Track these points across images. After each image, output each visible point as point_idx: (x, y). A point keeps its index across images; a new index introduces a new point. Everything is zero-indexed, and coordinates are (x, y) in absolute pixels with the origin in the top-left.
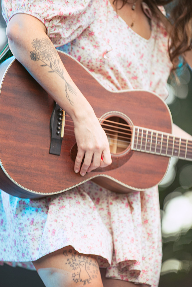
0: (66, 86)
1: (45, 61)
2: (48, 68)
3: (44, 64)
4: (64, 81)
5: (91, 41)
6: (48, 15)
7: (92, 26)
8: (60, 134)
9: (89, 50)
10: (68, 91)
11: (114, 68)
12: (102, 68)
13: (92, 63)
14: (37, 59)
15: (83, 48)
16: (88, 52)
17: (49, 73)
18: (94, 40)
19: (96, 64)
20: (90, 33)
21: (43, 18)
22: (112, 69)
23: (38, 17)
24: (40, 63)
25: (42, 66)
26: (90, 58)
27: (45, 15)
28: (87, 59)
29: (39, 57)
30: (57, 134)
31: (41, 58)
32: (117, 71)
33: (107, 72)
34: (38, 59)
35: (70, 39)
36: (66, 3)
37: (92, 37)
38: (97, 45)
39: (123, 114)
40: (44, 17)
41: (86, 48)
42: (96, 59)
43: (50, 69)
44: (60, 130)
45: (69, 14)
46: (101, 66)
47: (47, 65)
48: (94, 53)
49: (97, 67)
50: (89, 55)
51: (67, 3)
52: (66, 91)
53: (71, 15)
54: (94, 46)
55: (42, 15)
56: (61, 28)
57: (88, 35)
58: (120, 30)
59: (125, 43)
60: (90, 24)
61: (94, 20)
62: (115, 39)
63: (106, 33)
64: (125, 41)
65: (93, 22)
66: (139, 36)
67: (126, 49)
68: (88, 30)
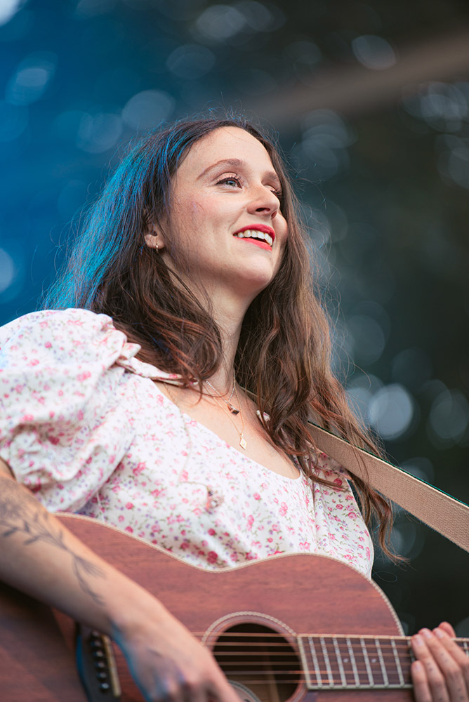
0: (74, 563)
2: (20, 537)
3: (9, 529)
5: (144, 484)
7: (133, 451)
8: (111, 689)
9: (145, 504)
11: (217, 530)
12: (188, 536)
13: (160, 531)
15: (130, 507)
16: (145, 510)
18: (150, 480)
19: (171, 529)
20: (135, 467)
22: (213, 533)
25: (7, 534)
26: (152, 522)
28: (147, 526)
30: (104, 691)
32: (227, 534)
33: (204, 543)
35: (86, 486)
36: (39, 400)
37: (142, 474)
38: (159, 488)
39: (259, 614)
41: (137, 503)
42: (168, 518)
44: (108, 680)
45: (47, 416)
46: (183, 532)
47: (15, 530)
48: (158, 508)
49: (176, 538)
50: (147, 516)
51: (42, 401)
52: (77, 574)
53: (56, 417)
54: (152, 493)
56: (45, 457)
57: (132, 474)
58: (207, 450)
59: (228, 474)
60: (127, 447)
61: (135, 436)
62: (201, 468)
63: (175, 460)
64: (225, 471)
65: (133, 440)
66: (261, 467)
67: (232, 488)
68: (129, 463)
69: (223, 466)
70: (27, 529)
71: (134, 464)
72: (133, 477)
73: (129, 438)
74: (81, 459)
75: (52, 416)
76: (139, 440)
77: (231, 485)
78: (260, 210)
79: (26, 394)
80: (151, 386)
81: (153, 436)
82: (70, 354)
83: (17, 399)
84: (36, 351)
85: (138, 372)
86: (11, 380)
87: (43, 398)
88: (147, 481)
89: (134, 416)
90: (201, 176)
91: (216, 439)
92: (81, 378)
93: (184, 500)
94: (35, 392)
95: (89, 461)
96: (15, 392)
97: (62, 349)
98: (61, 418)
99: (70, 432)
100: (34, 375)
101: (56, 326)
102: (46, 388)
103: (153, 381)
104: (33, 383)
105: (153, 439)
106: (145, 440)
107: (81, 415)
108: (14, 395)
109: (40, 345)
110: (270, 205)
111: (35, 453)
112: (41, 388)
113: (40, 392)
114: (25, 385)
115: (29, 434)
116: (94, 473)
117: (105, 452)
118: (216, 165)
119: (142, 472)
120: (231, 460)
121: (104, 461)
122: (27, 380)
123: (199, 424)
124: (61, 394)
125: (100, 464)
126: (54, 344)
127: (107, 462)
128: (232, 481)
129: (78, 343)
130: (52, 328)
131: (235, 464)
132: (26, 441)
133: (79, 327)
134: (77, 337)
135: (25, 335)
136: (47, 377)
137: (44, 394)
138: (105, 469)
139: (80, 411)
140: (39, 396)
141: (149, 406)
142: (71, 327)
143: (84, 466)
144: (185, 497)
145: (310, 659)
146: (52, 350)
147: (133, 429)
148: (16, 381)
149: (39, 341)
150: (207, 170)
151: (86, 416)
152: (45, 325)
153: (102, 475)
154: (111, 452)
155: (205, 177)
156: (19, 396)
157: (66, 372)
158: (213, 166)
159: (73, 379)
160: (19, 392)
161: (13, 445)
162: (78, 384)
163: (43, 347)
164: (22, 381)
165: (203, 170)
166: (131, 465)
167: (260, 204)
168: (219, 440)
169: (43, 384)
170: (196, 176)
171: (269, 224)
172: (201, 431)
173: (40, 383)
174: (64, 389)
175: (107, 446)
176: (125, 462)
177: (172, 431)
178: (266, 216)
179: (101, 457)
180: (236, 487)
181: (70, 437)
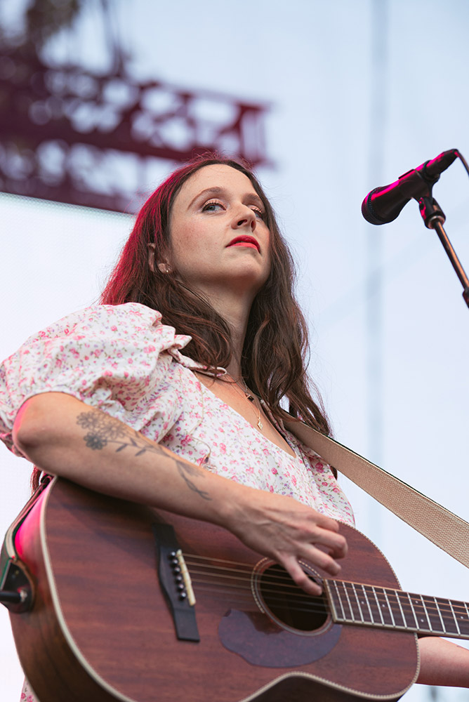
0: (179, 468)
1: (119, 439)
2: (130, 450)
3: (120, 445)
4: (170, 459)
6: (84, 383)
10: (187, 475)
14: (104, 443)
17: (138, 457)
18: (195, 450)
20: (183, 439)
21: (76, 389)
23: (67, 390)
24: (112, 446)
25: (119, 449)
27: (79, 384)
29: (104, 438)
31: (109, 439)
34: (105, 441)
36: (113, 365)
37: (189, 445)
40: (78, 387)
43: (136, 450)
45: (123, 375)
47: (126, 445)
51: (115, 366)
52: (183, 476)
53: (129, 378)
55: (72, 386)
57: (180, 445)
58: (238, 430)
59: (254, 451)
60: (177, 419)
61: (183, 413)
62: (235, 443)
63: (215, 435)
64: (252, 448)
65: (181, 416)
66: (275, 446)
67: (258, 462)
68: (178, 435)
69: (250, 443)
70: (134, 444)
71: (182, 436)
72: (181, 447)
73: (179, 412)
74: (145, 419)
75: (126, 376)
76: (186, 416)
77: (257, 460)
78: (240, 223)
79: (102, 358)
80: (190, 374)
81: (197, 414)
82: (133, 337)
83: (95, 362)
84: (104, 333)
85: (182, 361)
86: (92, 345)
87: (115, 363)
88: (193, 450)
89: (182, 395)
90: (190, 206)
91: (243, 421)
92: (148, 350)
93: (223, 468)
94: (109, 357)
95: (149, 424)
96: (94, 355)
97: (126, 332)
98: (133, 379)
99: (135, 396)
100: (110, 344)
101: (121, 314)
102: (119, 355)
103: (192, 371)
104: (109, 350)
105: (197, 417)
106: (190, 417)
107: (147, 380)
108: (92, 358)
109: (107, 328)
110: (246, 216)
111: (111, 406)
112: (115, 356)
113: (114, 358)
114: (102, 351)
115: (106, 390)
116: (151, 434)
117: (162, 419)
118: (200, 194)
119: (189, 443)
120: (256, 439)
121: (160, 426)
122: (104, 347)
123: (230, 408)
124: (130, 362)
125: (156, 428)
126: (118, 327)
127: (162, 428)
128: (258, 456)
129: (139, 329)
130: (118, 315)
131: (259, 442)
132: (104, 394)
133: (138, 317)
134: (138, 325)
135: (95, 319)
136: (120, 347)
137: (117, 360)
138: (160, 433)
139: (148, 377)
140: (113, 361)
141: (190, 391)
142: (133, 317)
143: (144, 427)
144: (224, 465)
145: (335, 597)
146: (117, 333)
147: (182, 405)
148: (96, 346)
149: (106, 325)
150: (194, 200)
151: (151, 383)
152: (111, 312)
153: (157, 436)
154: (166, 419)
155: (193, 206)
156: (96, 359)
157: (136, 344)
158: (198, 196)
159: (141, 350)
160: (97, 357)
161: (94, 396)
162: (145, 355)
163: (110, 330)
164: (100, 347)
165: (191, 200)
166: (180, 437)
167: (239, 218)
168: (246, 422)
169: (117, 352)
170: (187, 207)
171: (250, 234)
172: (232, 413)
173: (115, 350)
174: (133, 358)
175: (164, 414)
176: (175, 433)
177: (211, 411)
178: (247, 226)
179: (158, 421)
180: (261, 461)
181: (134, 401)
